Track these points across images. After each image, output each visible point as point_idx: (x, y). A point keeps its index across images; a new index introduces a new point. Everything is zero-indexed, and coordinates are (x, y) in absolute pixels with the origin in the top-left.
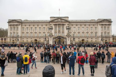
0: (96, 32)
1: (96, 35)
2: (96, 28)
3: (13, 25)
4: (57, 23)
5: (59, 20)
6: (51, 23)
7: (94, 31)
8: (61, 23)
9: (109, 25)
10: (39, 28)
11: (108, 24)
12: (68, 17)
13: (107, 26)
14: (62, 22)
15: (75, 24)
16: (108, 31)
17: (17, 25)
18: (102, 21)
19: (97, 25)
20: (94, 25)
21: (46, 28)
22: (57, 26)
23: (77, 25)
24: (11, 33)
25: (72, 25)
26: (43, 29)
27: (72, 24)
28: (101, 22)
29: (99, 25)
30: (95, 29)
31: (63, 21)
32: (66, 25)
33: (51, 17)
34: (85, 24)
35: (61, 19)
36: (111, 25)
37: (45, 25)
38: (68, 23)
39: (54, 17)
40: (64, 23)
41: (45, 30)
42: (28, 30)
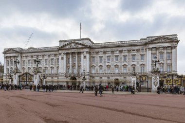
0: (143, 64)
1: (143, 71)
2: (142, 55)
3: (10, 57)
4: (70, 51)
5: (73, 45)
6: (60, 52)
8: (76, 51)
9: (172, 48)
11: (169, 47)
13: (165, 51)
14: (77, 48)
15: (102, 50)
16: (169, 62)
17: (15, 57)
18: (154, 40)
19: (146, 49)
20: (138, 50)
21: (55, 60)
22: (71, 56)
23: (105, 53)
24: (8, 70)
25: (97, 53)
26: (51, 63)
27: (97, 50)
28: (152, 42)
29: (147, 50)
30: (140, 57)
31: (80, 46)
32: (85, 53)
33: (60, 41)
34: (120, 49)
35: (76, 43)
36: (175, 47)
37: (53, 56)
38: (87, 50)
39: (66, 41)
40: (81, 51)
41: (54, 63)
42: (31, 64)
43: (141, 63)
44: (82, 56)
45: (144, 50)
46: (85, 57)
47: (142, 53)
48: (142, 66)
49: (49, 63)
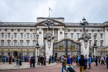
0: (102, 41)
1: (101, 45)
2: (102, 34)
6: (38, 27)
7: (99, 39)
10: (20, 34)
12: (63, 19)
15: (73, 28)
20: (99, 31)
21: (31, 34)
23: (75, 31)
25: (69, 30)
26: (27, 37)
27: (69, 28)
30: (100, 36)
31: (56, 24)
32: (61, 29)
33: (38, 18)
34: (87, 29)
37: (29, 30)
38: (63, 27)
39: (43, 18)
40: (58, 27)
41: (30, 37)
42: (4, 37)
43: (101, 40)
44: (59, 32)
45: (103, 31)
46: (61, 33)
47: (101, 33)
48: (102, 42)
49: (25, 36)
